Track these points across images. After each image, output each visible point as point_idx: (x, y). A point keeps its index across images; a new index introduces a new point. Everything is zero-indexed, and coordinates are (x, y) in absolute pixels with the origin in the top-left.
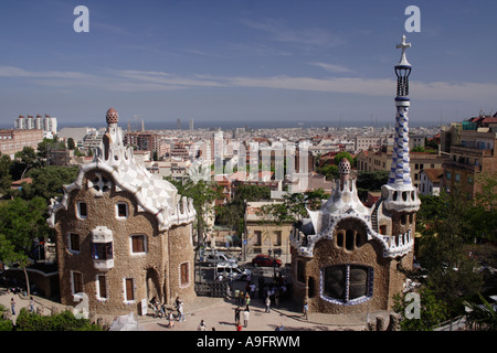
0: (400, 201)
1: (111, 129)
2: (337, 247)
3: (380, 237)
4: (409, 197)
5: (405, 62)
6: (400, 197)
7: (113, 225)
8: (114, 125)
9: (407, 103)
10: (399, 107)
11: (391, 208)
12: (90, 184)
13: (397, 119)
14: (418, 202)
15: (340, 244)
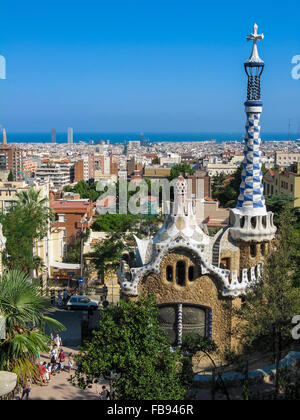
0: (248, 228)
2: (166, 282)
3: (218, 271)
4: (259, 223)
5: (256, 58)
6: (248, 223)
9: (258, 109)
10: (249, 114)
11: (237, 237)
13: (247, 128)
14: (271, 229)
15: (170, 279)
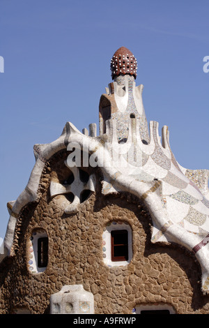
1: (117, 88)
7: (96, 280)
8: (126, 80)
12: (57, 188)
